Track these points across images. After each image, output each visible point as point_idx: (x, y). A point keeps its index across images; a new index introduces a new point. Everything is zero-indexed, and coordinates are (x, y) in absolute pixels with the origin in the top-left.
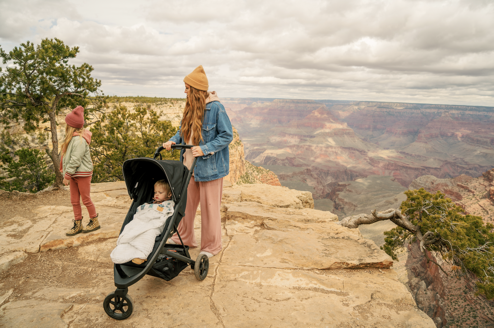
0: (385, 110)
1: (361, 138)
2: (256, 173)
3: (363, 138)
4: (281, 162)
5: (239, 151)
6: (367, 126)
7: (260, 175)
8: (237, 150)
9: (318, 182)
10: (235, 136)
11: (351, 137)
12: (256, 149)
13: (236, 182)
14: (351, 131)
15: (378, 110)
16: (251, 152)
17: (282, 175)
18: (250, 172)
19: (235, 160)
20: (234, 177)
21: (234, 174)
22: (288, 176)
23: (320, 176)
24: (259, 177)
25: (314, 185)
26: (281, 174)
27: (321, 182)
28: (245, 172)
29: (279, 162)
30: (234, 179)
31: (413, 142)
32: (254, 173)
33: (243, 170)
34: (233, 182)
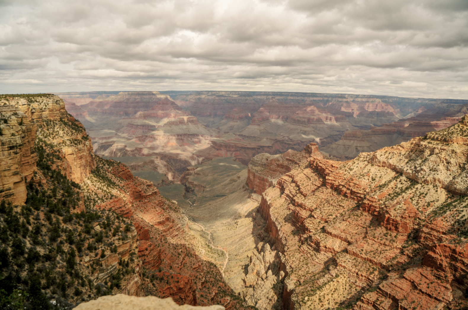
0: (223, 98)
1: (204, 125)
2: (107, 166)
3: (205, 124)
4: (131, 153)
5: (87, 146)
6: (208, 113)
7: (111, 168)
8: (85, 145)
9: (168, 169)
10: (82, 131)
11: (195, 124)
12: (105, 143)
13: (87, 177)
14: (194, 119)
15: (217, 98)
16: (100, 145)
17: (133, 165)
18: (100, 165)
19: (83, 155)
20: (85, 173)
21: (84, 169)
22: (139, 166)
23: (170, 163)
24: (110, 170)
25: (165, 172)
26: (132, 164)
27: (171, 169)
28: (95, 166)
29: (129, 153)
30: (84, 175)
31: (249, 125)
32: (105, 167)
34: (84, 178)
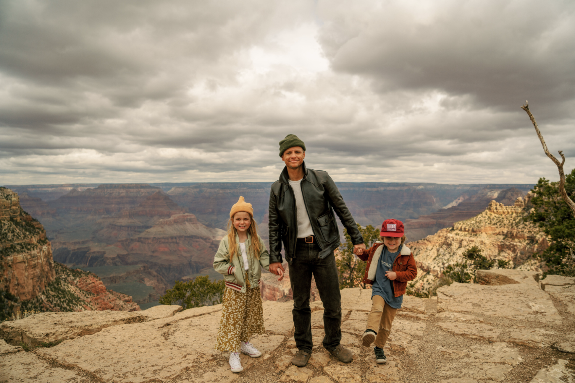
0: (228, 191)
1: (205, 225)
2: (72, 277)
3: (207, 223)
4: (111, 261)
5: (44, 251)
6: (210, 210)
7: (78, 279)
8: (41, 250)
9: (158, 281)
10: (39, 233)
11: (193, 223)
12: (78, 249)
13: (42, 291)
14: (193, 217)
15: (221, 191)
17: (113, 277)
18: (63, 277)
19: (38, 263)
20: (39, 286)
21: (38, 281)
22: (120, 277)
23: (161, 273)
24: (75, 282)
25: (154, 285)
26: (112, 275)
27: (162, 280)
28: (54, 278)
29: (108, 261)
30: (38, 288)
31: (260, 223)
32: (69, 279)
33: (52, 276)
34: (37, 292)
